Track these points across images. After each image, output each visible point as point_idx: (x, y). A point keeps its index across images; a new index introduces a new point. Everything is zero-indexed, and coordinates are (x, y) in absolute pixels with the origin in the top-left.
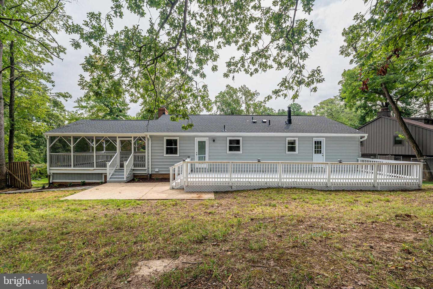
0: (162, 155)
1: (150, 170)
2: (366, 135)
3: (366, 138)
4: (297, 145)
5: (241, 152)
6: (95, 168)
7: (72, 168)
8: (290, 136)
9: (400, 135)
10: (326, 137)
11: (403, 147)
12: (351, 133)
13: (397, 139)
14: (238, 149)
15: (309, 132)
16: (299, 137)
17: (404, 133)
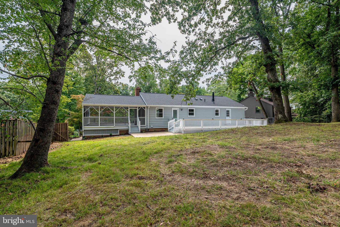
0: (154, 117)
1: (148, 126)
2: (247, 108)
3: (247, 109)
4: (219, 112)
5: (194, 116)
6: (115, 126)
7: (99, 126)
8: (216, 107)
9: (258, 107)
10: (231, 109)
11: (260, 114)
12: (241, 107)
13: (257, 109)
14: (192, 114)
15: (224, 106)
16: (220, 108)
17: (260, 106)
